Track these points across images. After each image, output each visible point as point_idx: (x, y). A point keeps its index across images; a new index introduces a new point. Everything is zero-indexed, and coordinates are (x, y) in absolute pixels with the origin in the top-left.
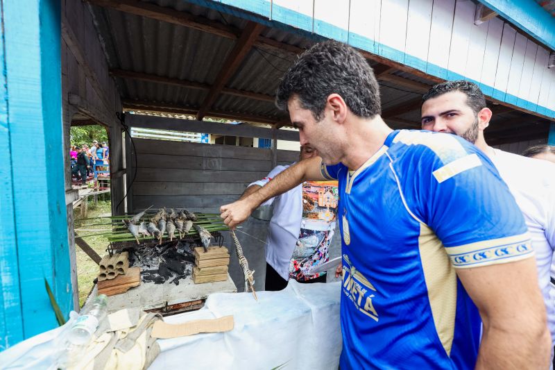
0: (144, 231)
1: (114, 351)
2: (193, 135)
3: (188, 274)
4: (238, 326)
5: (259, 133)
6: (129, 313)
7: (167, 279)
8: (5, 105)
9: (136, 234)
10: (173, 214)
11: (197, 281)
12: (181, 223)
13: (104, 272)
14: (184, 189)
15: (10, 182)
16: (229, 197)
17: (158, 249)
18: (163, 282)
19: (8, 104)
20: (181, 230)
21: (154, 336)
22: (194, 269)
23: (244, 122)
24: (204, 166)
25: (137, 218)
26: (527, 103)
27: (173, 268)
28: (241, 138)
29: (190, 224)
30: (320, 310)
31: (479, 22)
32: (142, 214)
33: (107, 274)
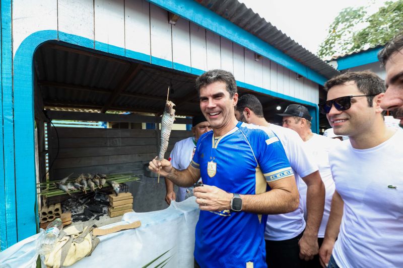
0: (73, 188)
1: (73, 244)
2: (95, 123)
3: (105, 213)
4: (143, 225)
5: (146, 119)
6: (76, 227)
7: (91, 218)
8: (12, 111)
9: (67, 190)
10: (90, 176)
11: (112, 216)
12: (98, 181)
13: (45, 216)
14: (94, 162)
15: (13, 151)
16: (127, 164)
17: (80, 201)
18: (88, 220)
19: (13, 110)
20: (98, 184)
21: (95, 234)
22: (110, 209)
23: (132, 112)
24: (108, 144)
25: (64, 181)
26: (289, 97)
27: (94, 210)
28: (132, 124)
29: (104, 181)
30: (189, 213)
31: (257, 60)
32: (67, 178)
33: (48, 218)
